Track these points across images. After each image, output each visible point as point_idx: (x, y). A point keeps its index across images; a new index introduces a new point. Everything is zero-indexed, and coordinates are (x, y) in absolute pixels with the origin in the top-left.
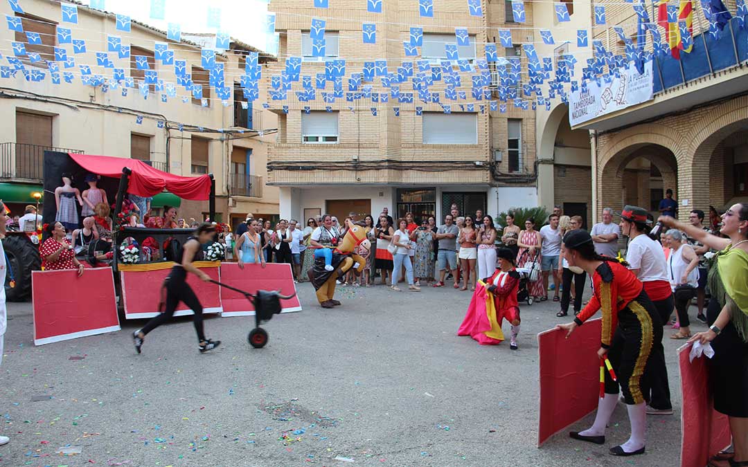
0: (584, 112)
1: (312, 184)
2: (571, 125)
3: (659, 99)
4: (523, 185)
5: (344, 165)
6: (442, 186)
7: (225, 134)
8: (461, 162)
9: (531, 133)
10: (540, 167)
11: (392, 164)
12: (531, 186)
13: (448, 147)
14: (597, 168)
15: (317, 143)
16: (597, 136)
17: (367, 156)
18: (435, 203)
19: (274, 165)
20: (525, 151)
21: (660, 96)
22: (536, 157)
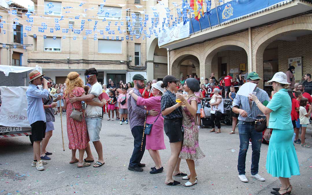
0: (163, 41)
1: (48, 69)
2: (159, 46)
3: (192, 37)
4: (141, 71)
5: (63, 61)
6: (106, 71)
7: (9, 46)
8: (114, 61)
9: (144, 49)
10: (148, 63)
11: (84, 61)
12: (144, 72)
13: (109, 54)
14: (170, 64)
15: (51, 51)
16: (170, 51)
17: (73, 57)
18: (103, 78)
19: (31, 60)
20: (142, 57)
21: (192, 35)
22: (146, 59)
